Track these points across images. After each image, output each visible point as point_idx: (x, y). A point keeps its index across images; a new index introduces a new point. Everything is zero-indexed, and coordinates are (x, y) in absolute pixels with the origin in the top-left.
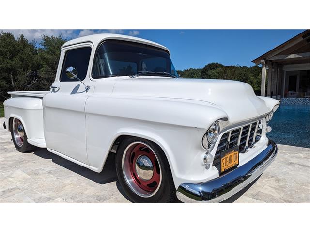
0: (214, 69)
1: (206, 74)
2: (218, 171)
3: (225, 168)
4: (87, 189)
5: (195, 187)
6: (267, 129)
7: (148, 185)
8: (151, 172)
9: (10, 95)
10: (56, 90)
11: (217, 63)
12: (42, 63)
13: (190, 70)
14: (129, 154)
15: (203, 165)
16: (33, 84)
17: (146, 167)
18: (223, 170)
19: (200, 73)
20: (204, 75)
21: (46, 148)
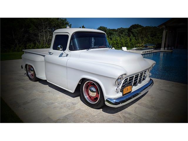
0: (136, 28)
1: (131, 32)
2: (122, 94)
3: (125, 92)
4: (67, 100)
5: (112, 100)
6: (149, 74)
7: (94, 99)
8: (95, 94)
9: (24, 51)
10: (51, 54)
11: (138, 25)
12: (30, 24)
13: (121, 29)
14: (86, 85)
15: (116, 92)
16: (25, 37)
17: (93, 91)
18: (124, 94)
19: (127, 31)
20: (129, 32)
21: (46, 80)
